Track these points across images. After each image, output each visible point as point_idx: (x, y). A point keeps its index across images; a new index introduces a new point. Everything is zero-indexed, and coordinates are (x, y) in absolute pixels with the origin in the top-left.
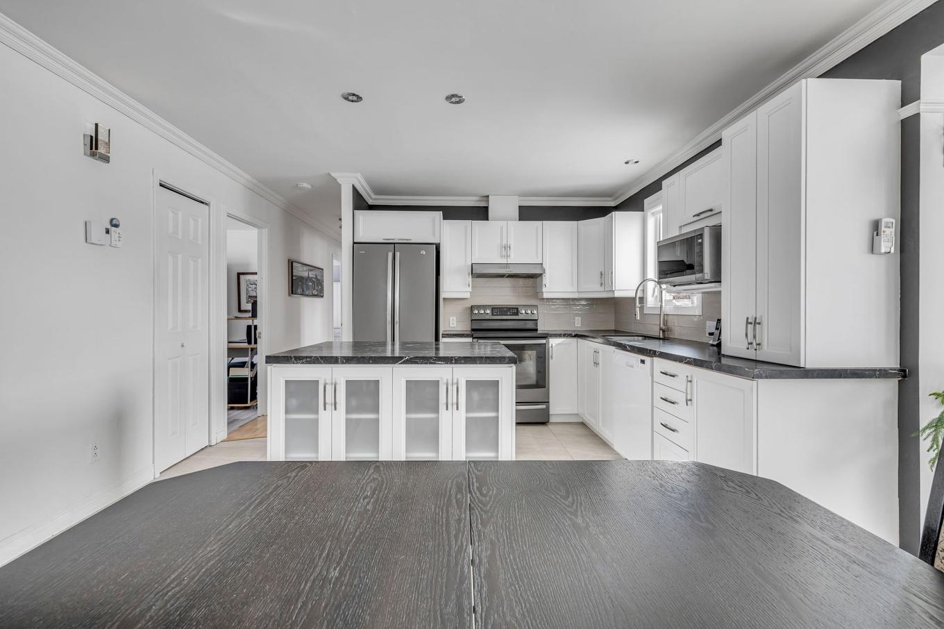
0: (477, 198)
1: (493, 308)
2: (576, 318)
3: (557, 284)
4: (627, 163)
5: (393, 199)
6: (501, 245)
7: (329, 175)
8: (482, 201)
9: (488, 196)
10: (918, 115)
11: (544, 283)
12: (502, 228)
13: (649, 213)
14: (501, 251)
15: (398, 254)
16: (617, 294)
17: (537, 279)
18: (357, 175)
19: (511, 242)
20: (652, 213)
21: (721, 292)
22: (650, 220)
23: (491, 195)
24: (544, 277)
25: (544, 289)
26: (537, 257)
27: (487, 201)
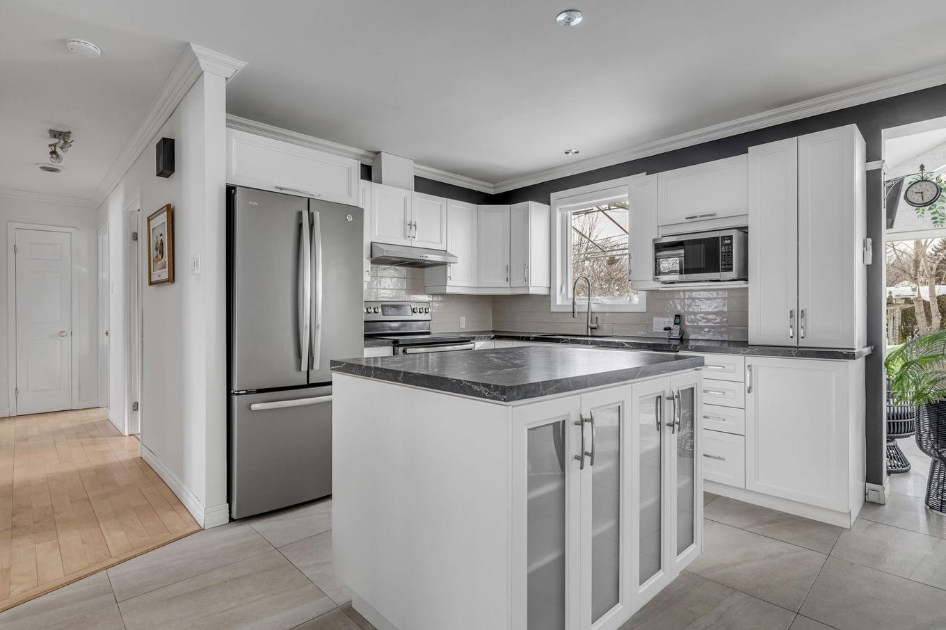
1: (382, 306)
2: (462, 319)
3: (459, 280)
4: (567, 153)
6: (405, 221)
8: (367, 157)
9: (378, 153)
10: (880, 170)
11: (448, 275)
12: (405, 200)
13: (558, 209)
14: (405, 229)
15: (317, 216)
16: (532, 291)
17: (426, 270)
18: (241, 65)
19: (415, 219)
20: (560, 209)
21: (747, 288)
22: (559, 215)
23: (383, 154)
24: (449, 268)
25: (449, 282)
26: (441, 242)
27: (374, 159)
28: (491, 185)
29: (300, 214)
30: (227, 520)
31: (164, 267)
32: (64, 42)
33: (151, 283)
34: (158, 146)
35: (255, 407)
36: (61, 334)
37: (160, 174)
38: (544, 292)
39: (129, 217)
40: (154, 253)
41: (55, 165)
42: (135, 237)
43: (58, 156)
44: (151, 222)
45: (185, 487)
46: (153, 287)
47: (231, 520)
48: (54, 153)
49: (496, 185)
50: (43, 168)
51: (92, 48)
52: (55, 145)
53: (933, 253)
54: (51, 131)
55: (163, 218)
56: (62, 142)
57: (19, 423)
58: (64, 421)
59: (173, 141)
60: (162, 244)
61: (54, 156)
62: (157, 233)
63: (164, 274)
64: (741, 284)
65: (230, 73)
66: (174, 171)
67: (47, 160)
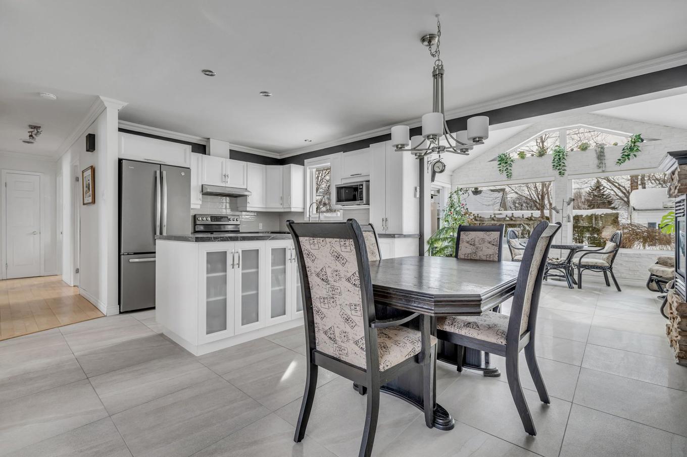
0: (200, 138)
1: (211, 217)
2: (260, 224)
3: (255, 202)
4: (306, 141)
5: (153, 130)
6: (222, 174)
7: (98, 97)
9: (209, 139)
11: (248, 201)
12: (222, 163)
13: (308, 168)
14: (222, 178)
15: (164, 173)
16: (293, 210)
17: (238, 198)
18: (125, 104)
19: (229, 173)
20: (309, 168)
21: (369, 209)
22: (308, 171)
23: (211, 139)
24: (248, 198)
25: (248, 205)
26: (244, 184)
27: (207, 142)
28: (278, 154)
29: (156, 172)
30: (119, 313)
31: (90, 196)
32: (39, 94)
33: (84, 204)
34: (87, 137)
35: (131, 260)
36: (34, 233)
37: (87, 151)
38: (300, 210)
39: (74, 168)
40: (85, 189)
41: (32, 141)
42: (77, 179)
43: (33, 138)
44: (84, 173)
45: (99, 301)
46: (85, 206)
47: (120, 313)
48: (31, 136)
49: (281, 154)
50: (24, 141)
51: (52, 97)
52: (32, 132)
53: (591, 191)
54: (30, 126)
55: (89, 172)
56: (36, 131)
57: (8, 282)
58: (35, 281)
59: (94, 135)
60: (89, 185)
61: (31, 137)
62: (87, 179)
63: (90, 200)
64: (366, 206)
65: (120, 108)
66: (95, 150)
67: (27, 138)
